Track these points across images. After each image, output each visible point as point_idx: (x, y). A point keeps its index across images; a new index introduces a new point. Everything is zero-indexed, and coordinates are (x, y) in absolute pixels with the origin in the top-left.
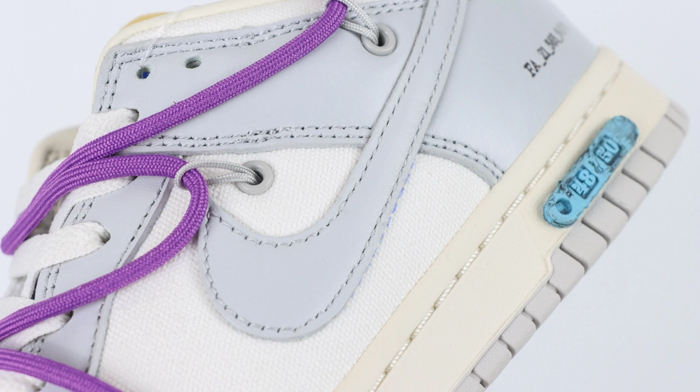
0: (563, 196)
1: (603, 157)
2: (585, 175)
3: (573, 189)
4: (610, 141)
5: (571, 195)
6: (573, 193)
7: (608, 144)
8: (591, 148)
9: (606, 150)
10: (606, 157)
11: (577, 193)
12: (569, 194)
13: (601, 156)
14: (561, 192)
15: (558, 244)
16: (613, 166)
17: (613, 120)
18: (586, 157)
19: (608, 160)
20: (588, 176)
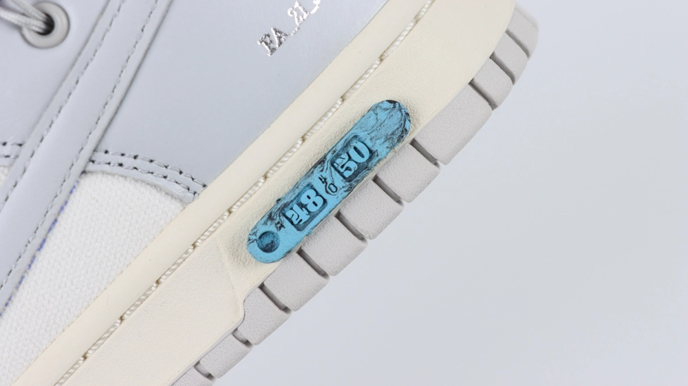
0: (271, 227)
1: (342, 170)
2: (309, 197)
3: (287, 218)
4: (360, 146)
5: (282, 226)
6: (286, 223)
7: (355, 148)
8: (329, 157)
9: (350, 158)
10: (348, 169)
11: (292, 223)
12: (279, 225)
13: (340, 169)
14: (269, 222)
15: (259, 283)
16: (353, 182)
17: (374, 109)
18: (316, 171)
19: (347, 174)
20: (314, 198)
